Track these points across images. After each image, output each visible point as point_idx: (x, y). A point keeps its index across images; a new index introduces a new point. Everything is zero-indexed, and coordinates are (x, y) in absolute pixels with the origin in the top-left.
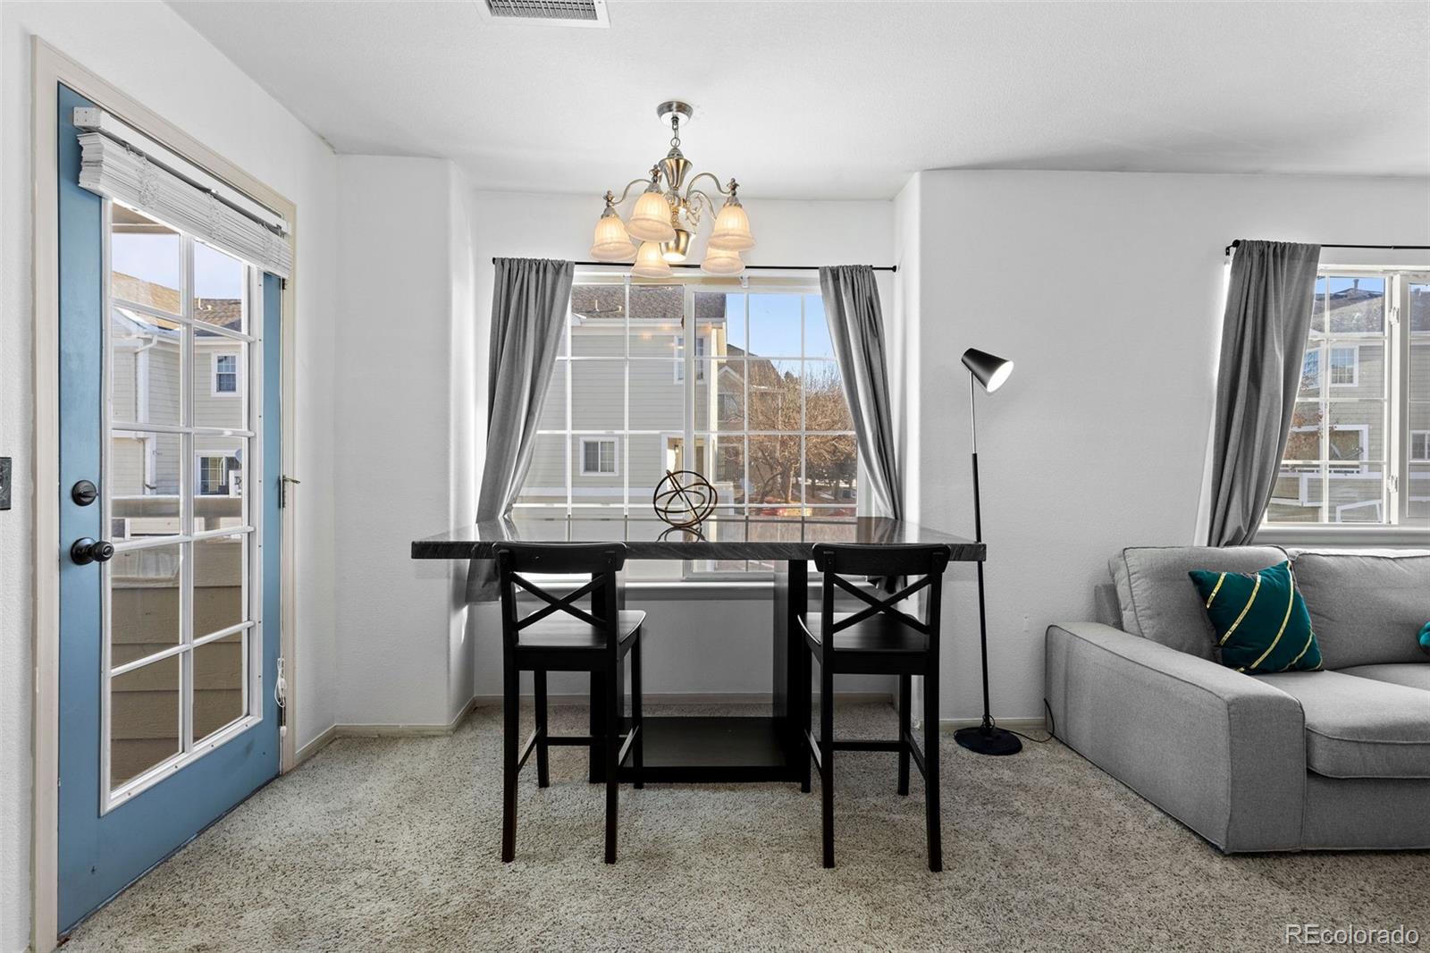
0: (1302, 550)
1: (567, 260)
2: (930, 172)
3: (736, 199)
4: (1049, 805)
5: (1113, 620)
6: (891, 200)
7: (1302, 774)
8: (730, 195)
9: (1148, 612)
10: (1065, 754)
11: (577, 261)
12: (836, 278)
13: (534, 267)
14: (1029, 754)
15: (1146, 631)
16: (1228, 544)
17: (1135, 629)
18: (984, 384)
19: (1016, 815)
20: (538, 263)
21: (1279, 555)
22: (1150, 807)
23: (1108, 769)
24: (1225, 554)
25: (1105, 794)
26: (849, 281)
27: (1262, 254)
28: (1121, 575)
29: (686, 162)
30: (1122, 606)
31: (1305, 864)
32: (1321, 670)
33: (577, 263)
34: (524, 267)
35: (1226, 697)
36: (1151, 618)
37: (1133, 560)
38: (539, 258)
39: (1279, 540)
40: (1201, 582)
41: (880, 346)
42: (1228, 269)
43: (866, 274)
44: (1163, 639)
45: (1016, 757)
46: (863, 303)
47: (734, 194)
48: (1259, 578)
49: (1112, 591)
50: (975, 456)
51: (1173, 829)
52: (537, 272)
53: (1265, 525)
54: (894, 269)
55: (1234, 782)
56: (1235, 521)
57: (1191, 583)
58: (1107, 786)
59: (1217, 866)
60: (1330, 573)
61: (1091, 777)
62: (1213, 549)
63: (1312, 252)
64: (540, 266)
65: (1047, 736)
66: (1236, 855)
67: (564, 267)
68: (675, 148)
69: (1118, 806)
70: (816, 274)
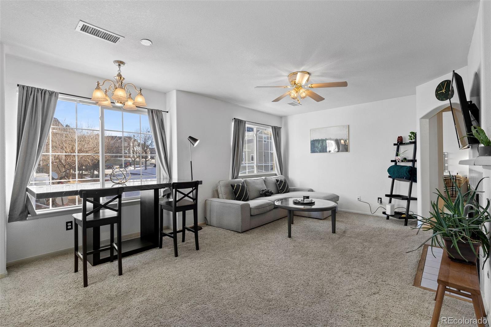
0: (245, 179)
1: (56, 91)
2: (178, 91)
3: (141, 93)
4: (212, 235)
5: (217, 197)
6: (165, 93)
7: (250, 215)
8: (140, 92)
9: (224, 194)
10: (210, 227)
11: (60, 92)
12: (152, 112)
13: (40, 92)
14: (204, 229)
15: (224, 198)
16: (235, 179)
17: (222, 197)
18: (194, 145)
19: (207, 238)
20: (42, 90)
21: (242, 180)
22: (228, 230)
23: (220, 227)
24: (235, 181)
25: (221, 231)
26: (156, 113)
27: (238, 121)
28: (219, 186)
29: (124, 78)
30: (219, 193)
31: (250, 231)
32: (249, 200)
33: (60, 93)
34: (35, 91)
35: (240, 204)
36: (225, 195)
37: (221, 183)
38: (42, 88)
39: (242, 177)
40: (233, 186)
41: (164, 132)
42: (233, 123)
43: (160, 112)
44: (227, 198)
45: (202, 230)
46: (160, 121)
47: (141, 92)
48: (241, 184)
49: (217, 191)
50: (191, 162)
51: (233, 232)
52: (41, 93)
53: (240, 175)
54: (167, 112)
55: (242, 219)
56: (236, 174)
57: (231, 187)
58: (220, 229)
59: (240, 235)
60: (249, 183)
61: (217, 229)
62: (232, 180)
63: (245, 122)
64: (44, 92)
65: (206, 225)
66: (242, 232)
67: (54, 94)
68: (119, 73)
69: (223, 232)
70: (146, 110)
